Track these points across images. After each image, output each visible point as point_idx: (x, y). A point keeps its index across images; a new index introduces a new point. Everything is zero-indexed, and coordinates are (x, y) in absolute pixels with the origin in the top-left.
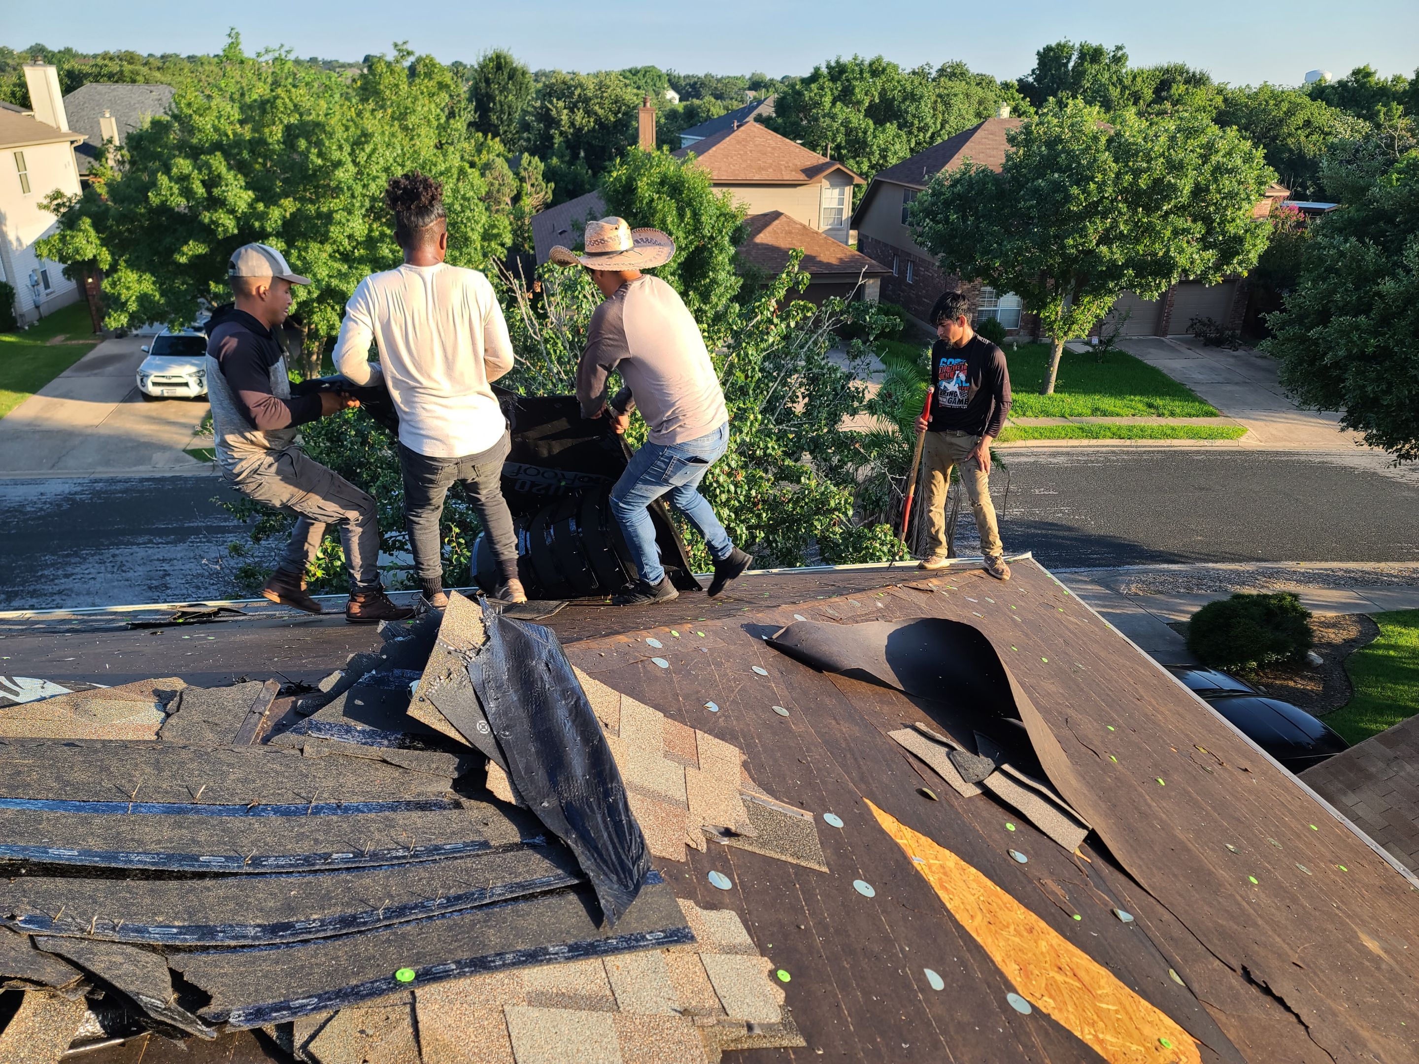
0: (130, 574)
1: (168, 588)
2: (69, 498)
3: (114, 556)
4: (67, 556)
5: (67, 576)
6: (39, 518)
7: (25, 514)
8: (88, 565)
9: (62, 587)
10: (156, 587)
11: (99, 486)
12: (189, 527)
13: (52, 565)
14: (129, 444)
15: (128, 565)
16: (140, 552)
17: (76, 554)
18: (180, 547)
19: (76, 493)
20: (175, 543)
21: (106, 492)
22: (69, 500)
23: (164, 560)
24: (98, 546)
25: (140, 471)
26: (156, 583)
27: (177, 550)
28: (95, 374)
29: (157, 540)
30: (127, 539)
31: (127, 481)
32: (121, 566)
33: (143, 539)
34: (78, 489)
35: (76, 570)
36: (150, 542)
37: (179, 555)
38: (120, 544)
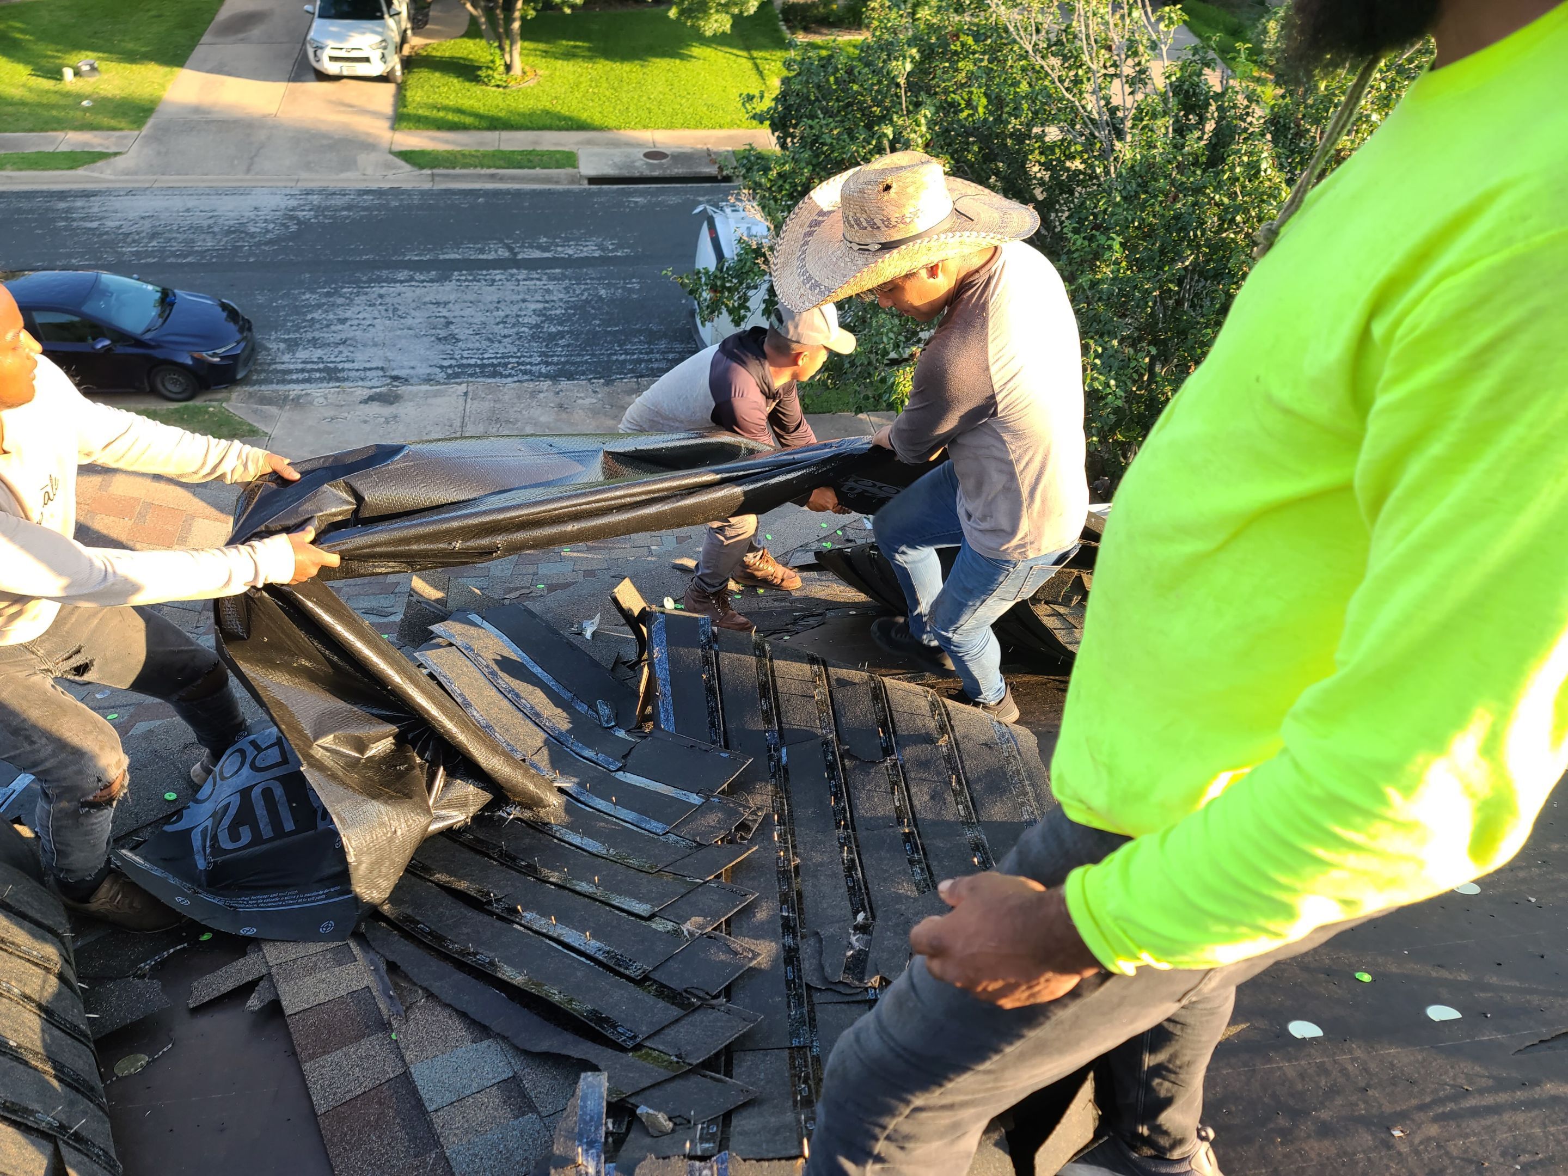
0: (409, 321)
1: (458, 340)
2: (290, 216)
3: (381, 296)
4: (328, 295)
5: (343, 321)
6: (270, 242)
7: (253, 235)
8: (356, 309)
9: (344, 336)
10: (445, 338)
11: (316, 199)
12: (445, 260)
13: (319, 306)
14: (325, 142)
15: (402, 309)
16: (409, 293)
17: (336, 293)
18: (449, 286)
19: (293, 209)
20: (442, 279)
21: (327, 208)
22: (292, 218)
23: (438, 304)
24: (357, 282)
25: (350, 180)
26: (442, 333)
27: (446, 291)
28: (242, 40)
29: (418, 276)
30: (385, 273)
31: (343, 193)
32: (395, 310)
33: (402, 275)
34: (293, 203)
35: (348, 314)
36: (412, 279)
37: (452, 297)
38: (379, 280)
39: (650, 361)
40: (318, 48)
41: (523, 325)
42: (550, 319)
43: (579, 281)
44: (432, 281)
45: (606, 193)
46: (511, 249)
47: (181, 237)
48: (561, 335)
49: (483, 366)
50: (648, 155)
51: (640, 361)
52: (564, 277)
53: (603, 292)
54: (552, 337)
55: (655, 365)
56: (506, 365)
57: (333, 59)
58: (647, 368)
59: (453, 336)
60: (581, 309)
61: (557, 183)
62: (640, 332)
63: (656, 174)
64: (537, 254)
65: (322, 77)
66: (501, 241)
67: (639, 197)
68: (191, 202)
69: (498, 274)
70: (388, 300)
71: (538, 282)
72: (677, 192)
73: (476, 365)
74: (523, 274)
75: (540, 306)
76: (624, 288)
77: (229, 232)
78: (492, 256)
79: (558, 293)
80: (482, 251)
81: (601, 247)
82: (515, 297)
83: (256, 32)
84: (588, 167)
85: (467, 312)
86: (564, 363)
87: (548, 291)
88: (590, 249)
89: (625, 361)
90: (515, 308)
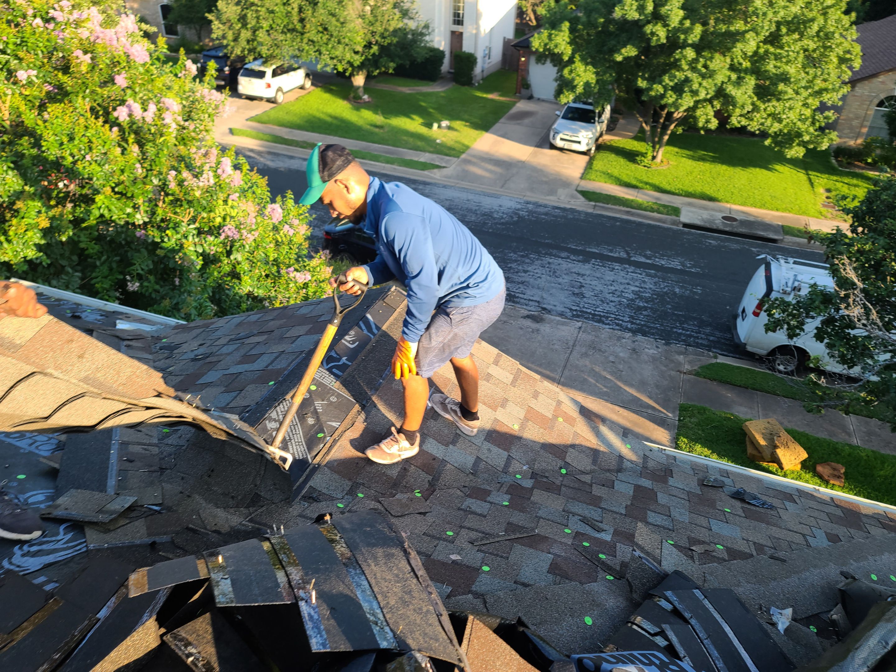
0: (560, 280)
1: (584, 297)
2: (516, 212)
3: (549, 263)
4: (523, 256)
5: (525, 272)
6: (502, 224)
7: (494, 219)
8: (534, 267)
9: (523, 279)
10: (577, 294)
11: (530, 207)
12: (589, 252)
13: (516, 261)
14: (544, 179)
15: (558, 273)
16: (565, 265)
17: (527, 256)
18: (587, 266)
19: (518, 210)
20: (585, 261)
21: (535, 212)
22: (516, 214)
23: (579, 274)
24: (539, 253)
25: (551, 200)
26: (577, 291)
27: (586, 268)
28: (519, 124)
29: (572, 257)
30: (554, 252)
31: (545, 206)
32: (555, 272)
33: (564, 254)
34: (519, 206)
35: (530, 269)
36: (568, 258)
37: (588, 273)
38: (551, 255)
39: (697, 338)
40: (557, 133)
41: (624, 297)
42: (641, 298)
43: (664, 279)
44: (579, 261)
45: (693, 234)
46: (628, 254)
47: (461, 212)
48: (646, 308)
49: (594, 315)
50: (724, 218)
51: (690, 336)
52: (655, 276)
53: (677, 290)
54: (639, 309)
55: (700, 341)
56: (607, 317)
57: (562, 139)
58: (694, 342)
59: (582, 294)
60: (662, 296)
61: (664, 222)
62: (695, 319)
63: (727, 229)
64: (643, 260)
65: (553, 147)
66: (624, 248)
67: (712, 241)
68: (471, 197)
69: (617, 266)
70: (553, 266)
71: (639, 276)
72: (738, 242)
73: (590, 313)
74: (632, 269)
75: (637, 289)
76: (691, 291)
77: (484, 215)
78: (616, 255)
79: (650, 284)
80: (611, 251)
81: (683, 264)
82: (624, 281)
83: (527, 121)
84: (685, 218)
85: (594, 283)
86: (642, 325)
87: (644, 282)
88: (675, 264)
89: (681, 334)
90: (622, 287)
